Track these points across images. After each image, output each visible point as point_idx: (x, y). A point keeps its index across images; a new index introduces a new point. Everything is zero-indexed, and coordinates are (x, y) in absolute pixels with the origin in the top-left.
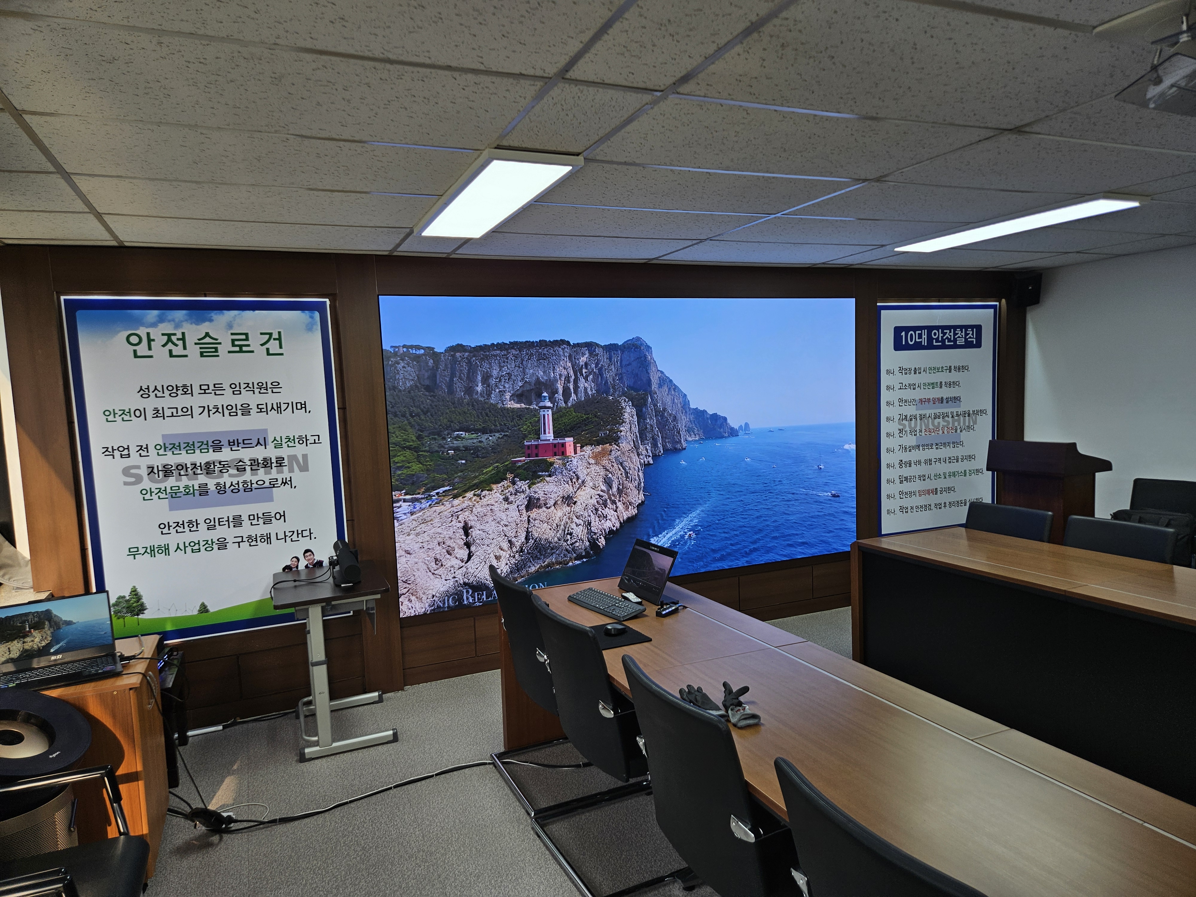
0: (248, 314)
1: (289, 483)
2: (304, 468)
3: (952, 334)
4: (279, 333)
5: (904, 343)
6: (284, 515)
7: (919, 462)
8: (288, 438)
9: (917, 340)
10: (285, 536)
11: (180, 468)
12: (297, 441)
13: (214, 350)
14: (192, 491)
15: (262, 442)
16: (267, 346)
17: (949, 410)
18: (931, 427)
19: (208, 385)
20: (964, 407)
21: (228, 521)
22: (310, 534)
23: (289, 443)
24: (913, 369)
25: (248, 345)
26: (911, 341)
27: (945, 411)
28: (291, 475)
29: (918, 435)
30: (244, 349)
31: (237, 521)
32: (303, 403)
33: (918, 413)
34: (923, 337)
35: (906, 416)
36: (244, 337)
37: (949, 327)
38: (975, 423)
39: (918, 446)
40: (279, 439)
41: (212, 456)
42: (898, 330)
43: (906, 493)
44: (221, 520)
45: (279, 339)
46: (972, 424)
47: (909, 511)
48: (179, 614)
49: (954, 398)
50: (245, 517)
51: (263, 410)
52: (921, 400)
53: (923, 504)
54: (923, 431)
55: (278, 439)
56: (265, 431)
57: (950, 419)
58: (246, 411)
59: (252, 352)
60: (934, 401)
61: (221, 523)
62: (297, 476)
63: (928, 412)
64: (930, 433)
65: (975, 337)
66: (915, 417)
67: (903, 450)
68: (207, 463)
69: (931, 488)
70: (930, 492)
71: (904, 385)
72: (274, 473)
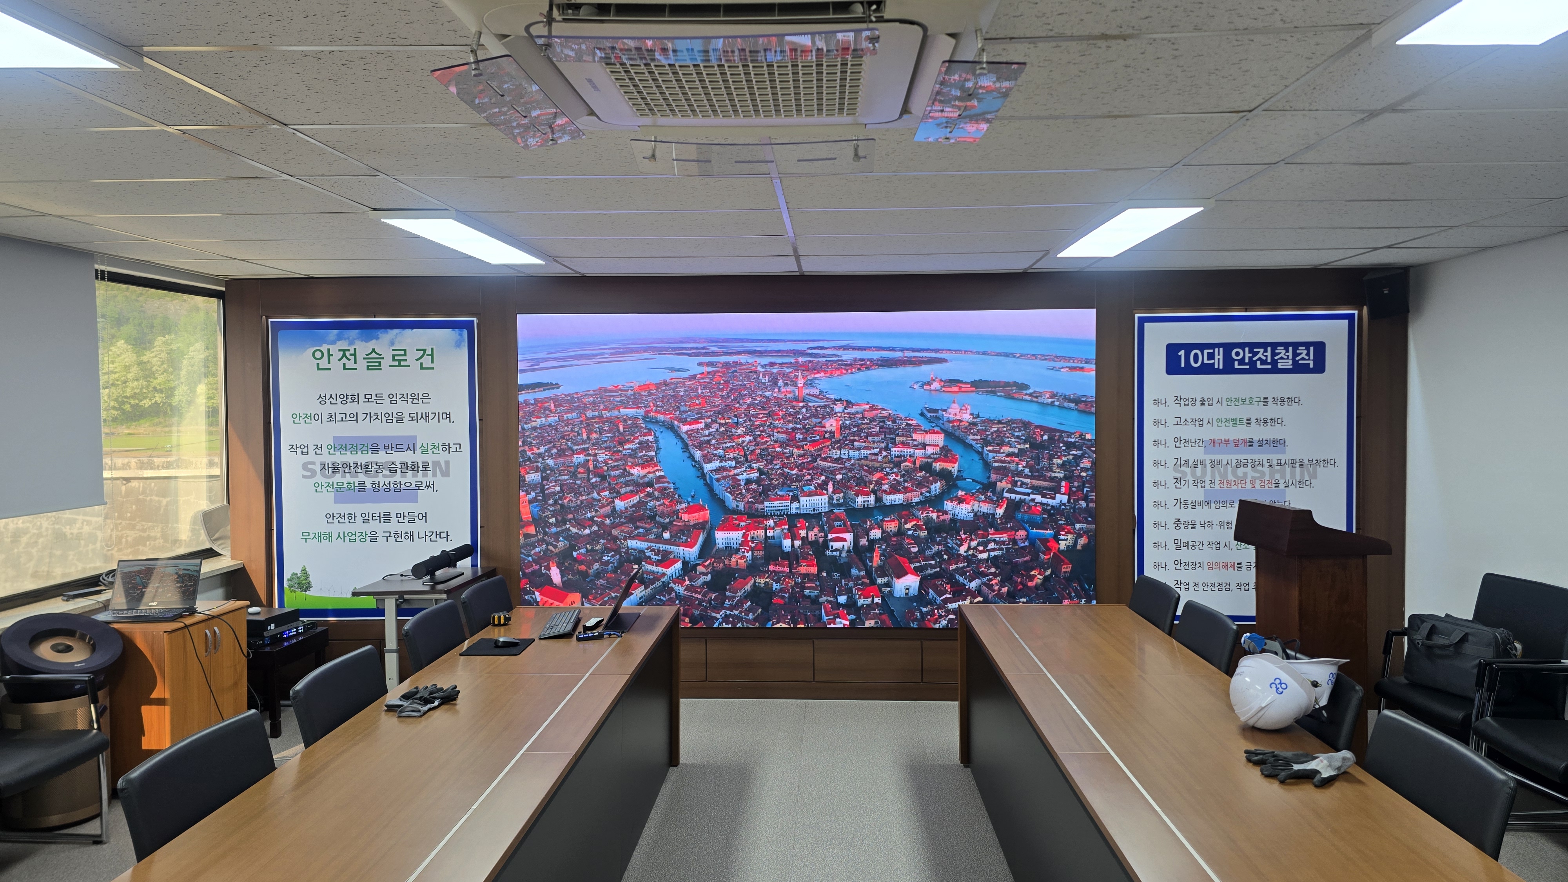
0: (408, 332)
1: (432, 486)
2: (446, 474)
3: (1269, 354)
4: (432, 349)
5: (1183, 365)
6: (426, 517)
7: (1210, 524)
8: (433, 445)
9: (1206, 361)
10: (426, 536)
11: (345, 466)
12: (441, 448)
13: (378, 364)
14: (353, 487)
15: (411, 447)
16: (421, 361)
18: (1230, 477)
19: (371, 395)
20: (1291, 454)
21: (380, 517)
22: (447, 535)
23: (434, 450)
24: (1199, 400)
25: (406, 360)
26: (1196, 361)
27: (1256, 457)
28: (434, 479)
29: (1208, 487)
30: (402, 363)
31: (387, 518)
32: (448, 414)
33: (1208, 458)
34: (1217, 357)
35: (1187, 462)
36: (402, 353)
37: (1264, 345)
39: (1209, 503)
40: (425, 445)
41: (370, 458)
42: (1172, 350)
43: (1186, 564)
44: (373, 516)
45: (432, 355)
46: (1307, 478)
47: (1191, 589)
48: (339, 595)
49: (1274, 440)
50: (393, 515)
51: (414, 419)
52: (1213, 442)
53: (1216, 581)
54: (1217, 482)
56: (415, 437)
57: (1266, 469)
58: (400, 420)
59: (409, 366)
60: (1236, 443)
61: (374, 519)
62: (439, 481)
63: (1225, 458)
64: (1229, 486)
65: (1312, 358)
66: (1203, 463)
67: (1182, 506)
68: (367, 464)
69: (1230, 560)
70: (1229, 566)
71: (1183, 420)
72: (420, 477)
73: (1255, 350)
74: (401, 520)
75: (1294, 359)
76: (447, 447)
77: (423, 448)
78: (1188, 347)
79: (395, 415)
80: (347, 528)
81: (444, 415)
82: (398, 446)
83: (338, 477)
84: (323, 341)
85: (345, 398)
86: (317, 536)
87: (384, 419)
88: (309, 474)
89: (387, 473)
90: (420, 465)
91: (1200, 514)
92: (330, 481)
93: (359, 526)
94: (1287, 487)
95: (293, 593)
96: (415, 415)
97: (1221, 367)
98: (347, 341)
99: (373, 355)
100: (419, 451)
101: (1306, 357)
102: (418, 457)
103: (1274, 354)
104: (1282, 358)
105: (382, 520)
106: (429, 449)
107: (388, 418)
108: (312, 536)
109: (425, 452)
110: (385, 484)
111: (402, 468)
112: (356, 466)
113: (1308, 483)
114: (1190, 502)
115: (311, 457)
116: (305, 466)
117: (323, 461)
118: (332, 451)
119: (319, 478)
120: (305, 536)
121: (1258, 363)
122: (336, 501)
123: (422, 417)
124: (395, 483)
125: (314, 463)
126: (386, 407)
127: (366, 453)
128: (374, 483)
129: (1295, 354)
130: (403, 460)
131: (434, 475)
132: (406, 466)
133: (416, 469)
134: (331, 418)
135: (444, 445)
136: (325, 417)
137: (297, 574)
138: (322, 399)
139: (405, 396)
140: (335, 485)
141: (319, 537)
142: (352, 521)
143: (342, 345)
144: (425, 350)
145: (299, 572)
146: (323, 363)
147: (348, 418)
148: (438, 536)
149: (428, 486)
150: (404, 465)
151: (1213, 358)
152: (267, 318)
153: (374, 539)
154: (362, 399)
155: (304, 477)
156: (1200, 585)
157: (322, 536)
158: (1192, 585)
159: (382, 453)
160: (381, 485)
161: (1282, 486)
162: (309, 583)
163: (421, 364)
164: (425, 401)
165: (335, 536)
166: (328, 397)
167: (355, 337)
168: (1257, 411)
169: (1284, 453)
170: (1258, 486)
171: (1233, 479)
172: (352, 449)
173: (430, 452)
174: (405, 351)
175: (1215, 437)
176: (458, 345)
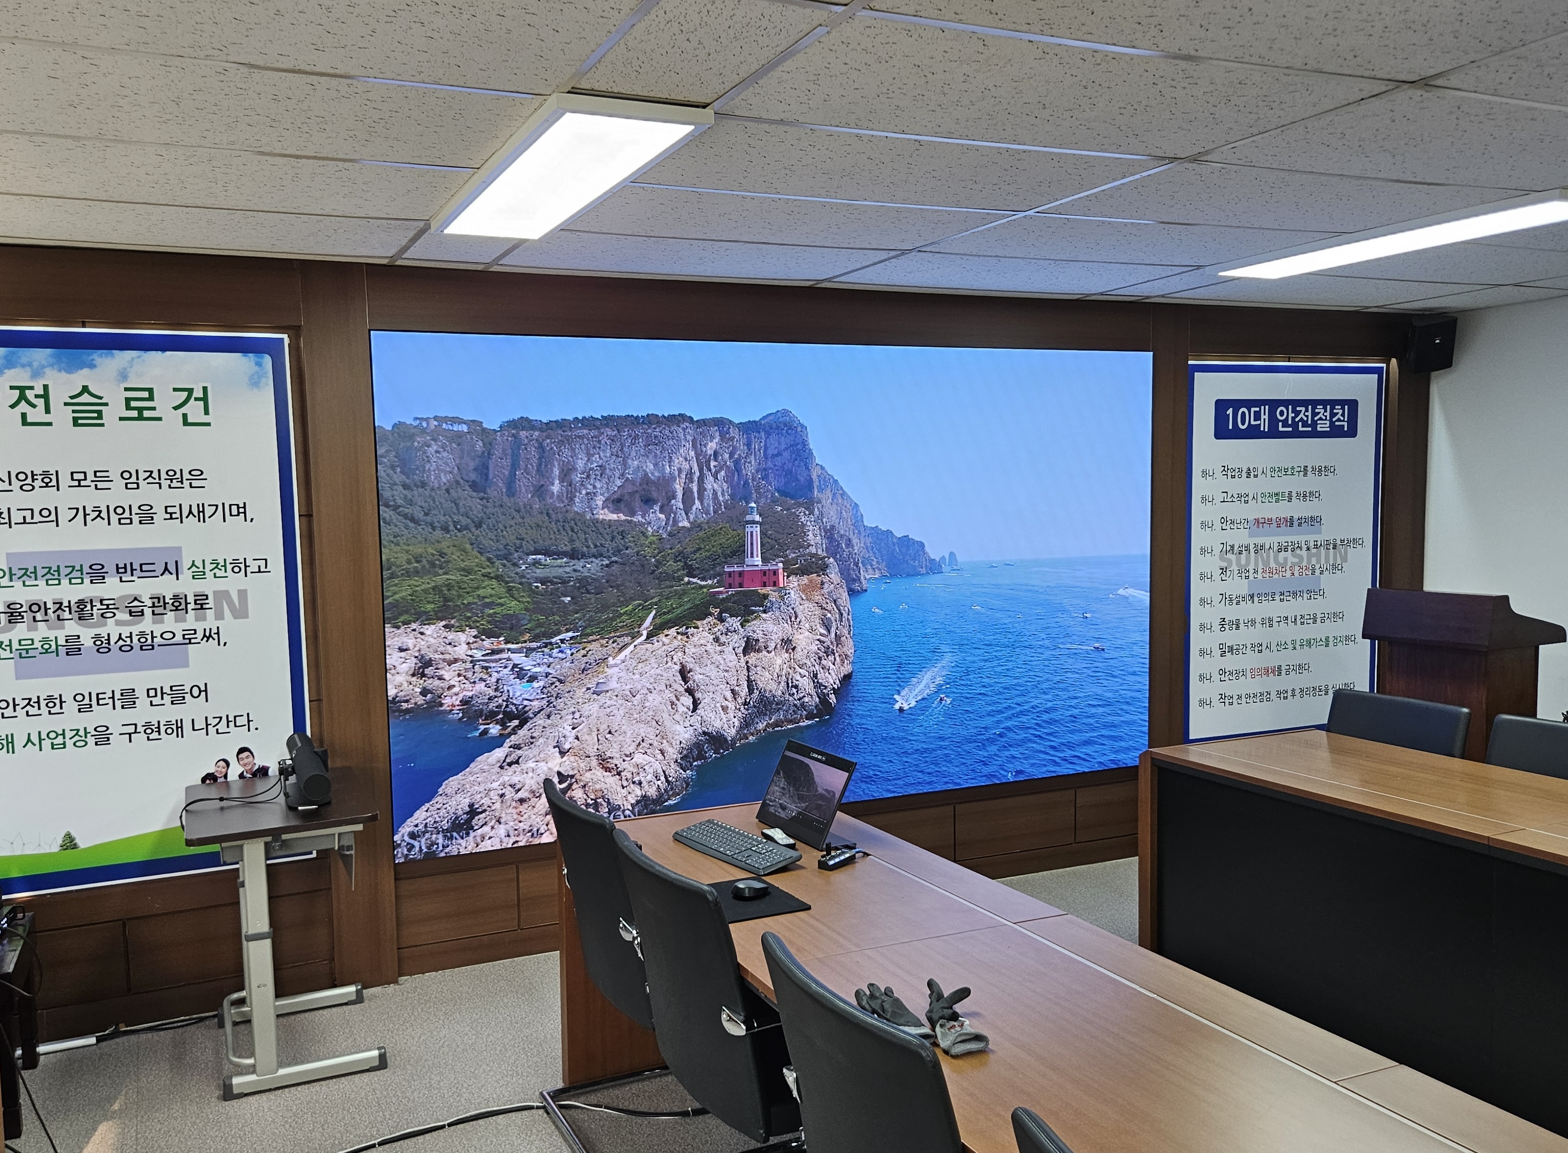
0: (155, 357)
1: (215, 636)
2: (241, 613)
3: (1309, 414)
4: (205, 389)
5: (1231, 427)
6: (206, 691)
7: (1253, 622)
8: (215, 562)
9: (1253, 423)
10: (207, 725)
11: (35, 608)
12: (229, 567)
13: (95, 415)
14: (54, 647)
15: (172, 569)
16: (183, 410)
17: (1302, 538)
18: (1273, 565)
19: (85, 473)
20: (1327, 533)
21: (113, 698)
22: (249, 721)
23: (216, 570)
24: (1245, 470)
25: (154, 409)
26: (1243, 423)
27: (1295, 538)
28: (219, 623)
29: (1251, 577)
30: (146, 414)
31: (128, 699)
32: (241, 505)
33: (1252, 541)
34: (1263, 417)
35: (1232, 547)
36: (146, 394)
37: (1305, 403)
38: (1344, 559)
39: (1252, 596)
40: (200, 565)
41: (87, 590)
42: (1221, 406)
43: (1231, 673)
44: (101, 696)
45: (205, 399)
46: (1339, 562)
47: (1235, 702)
48: (28, 851)
49: (1311, 517)
50: (141, 693)
51: (174, 516)
52: (1257, 521)
53: (1257, 690)
54: (1260, 571)
55: (199, 563)
56: (179, 549)
57: (1304, 553)
58: (147, 517)
59: (160, 419)
60: (1279, 523)
61: (101, 702)
62: (228, 625)
63: (1267, 541)
64: (1271, 575)
65: (1346, 420)
66: (1247, 548)
67: (1227, 602)
68: (81, 602)
69: (1271, 665)
70: (1270, 671)
71: (1230, 495)
72: (191, 620)
73: (1298, 409)
74: (156, 701)
75: (1331, 420)
76: (242, 566)
77: (194, 569)
78: (1237, 404)
79: (135, 510)
80: (45, 723)
81: (234, 508)
83: (20, 630)
85: (31, 479)
87: (114, 518)
89: (125, 616)
90: (191, 599)
91: (1244, 611)
93: (70, 718)
94: (1322, 573)
96: (177, 509)
97: (1266, 430)
98: (28, 369)
99: (86, 398)
100: (186, 574)
101: (1341, 417)
102: (187, 586)
103: (1314, 414)
104: (1321, 419)
105: (118, 704)
106: (207, 570)
107: (122, 514)
109: (199, 574)
110: (120, 638)
111: (154, 606)
112: (60, 608)
114: (1234, 597)
118: (5, 582)
121: (1300, 424)
122: (20, 674)
123: (191, 512)
124: (142, 634)
126: (117, 495)
127: (79, 581)
128: (97, 636)
129: (1333, 415)
130: (157, 592)
131: (219, 616)
132: (162, 603)
133: (183, 606)
135: (236, 562)
139: (155, 475)
140: (15, 645)
142: (57, 709)
143: (18, 375)
144: (190, 391)
147: (37, 518)
148: (232, 724)
149: (207, 637)
150: (158, 602)
151: (1260, 419)
153: (103, 737)
154: (65, 480)
156: (1243, 697)
158: (1235, 698)
159: (112, 581)
160: (113, 640)
161: (1317, 572)
163: (185, 416)
164: (195, 483)
165: (20, 740)
167: (44, 362)
169: (1319, 532)
170: (1296, 574)
171: (1275, 566)
172: (49, 576)
173: (209, 575)
174: (150, 391)
175: (1259, 516)
176: (255, 382)
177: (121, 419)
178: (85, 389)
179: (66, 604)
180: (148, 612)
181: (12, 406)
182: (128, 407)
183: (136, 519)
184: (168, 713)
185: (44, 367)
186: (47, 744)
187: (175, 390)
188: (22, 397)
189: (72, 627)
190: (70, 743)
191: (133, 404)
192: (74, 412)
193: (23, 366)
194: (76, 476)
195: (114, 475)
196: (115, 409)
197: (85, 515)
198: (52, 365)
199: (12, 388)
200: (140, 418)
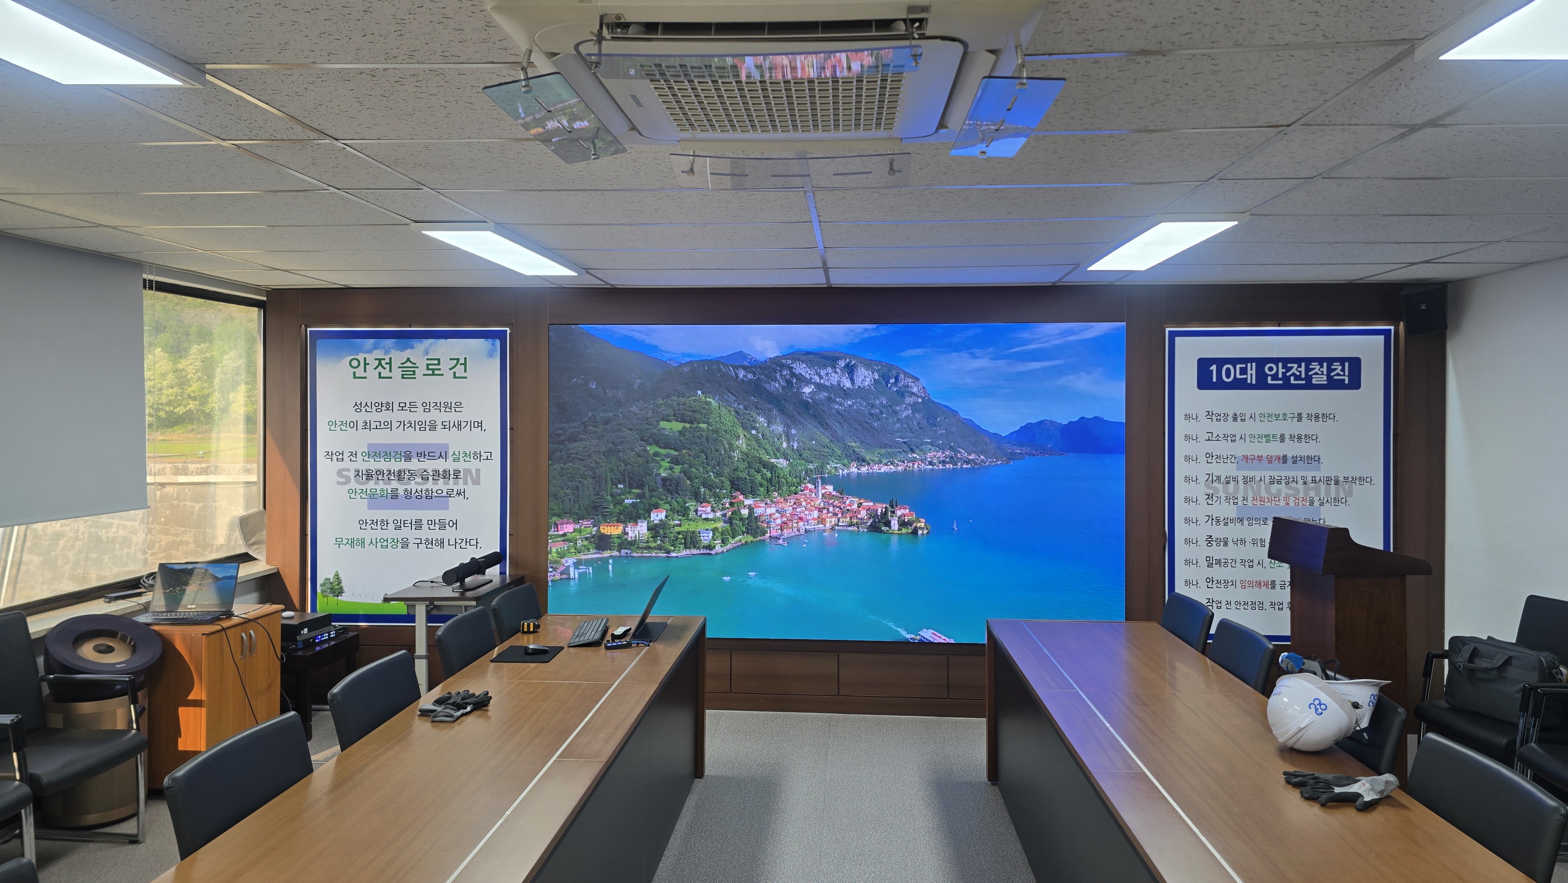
0: (442, 342)
1: (463, 494)
2: (477, 482)
3: (1303, 369)
4: (465, 359)
5: (1214, 380)
6: (456, 524)
7: (1243, 542)
8: (465, 453)
9: (1238, 376)
10: (456, 543)
11: (378, 473)
12: (472, 456)
13: (412, 373)
14: (386, 494)
15: (444, 456)
16: (454, 370)
17: (1299, 474)
19: (405, 403)
20: (1326, 470)
21: (411, 523)
22: (477, 543)
23: (465, 457)
24: (1231, 415)
25: (440, 369)
26: (1228, 376)
27: (1290, 474)
28: (465, 487)
29: (1240, 503)
30: (436, 372)
31: (418, 524)
33: (1240, 474)
34: (1249, 372)
35: (1219, 478)
37: (1298, 361)
38: (1350, 493)
39: (1241, 520)
41: (403, 465)
42: (1204, 365)
44: (405, 522)
45: (465, 364)
46: (1342, 495)
47: (1224, 607)
48: (368, 601)
49: (1308, 457)
50: (424, 522)
52: (1246, 458)
53: (1249, 599)
54: (1250, 499)
55: (457, 454)
56: (447, 446)
57: (1300, 486)
58: (433, 427)
59: (442, 375)
60: (1270, 460)
61: (405, 525)
62: (470, 488)
63: (1258, 475)
64: (1262, 503)
65: (1347, 373)
66: (1235, 480)
67: (1214, 523)
68: (400, 471)
69: (1264, 579)
70: (1262, 584)
71: (1215, 435)
72: (451, 484)
73: (1289, 365)
74: (432, 527)
75: (1328, 375)
76: (478, 455)
77: (454, 456)
78: (1220, 362)
79: (428, 423)
80: (379, 534)
81: (476, 424)
82: (430, 454)
83: (371, 484)
84: (360, 350)
85: (381, 406)
86: (350, 542)
87: (418, 427)
88: (344, 480)
89: (418, 480)
90: (452, 473)
91: (1233, 531)
92: (364, 487)
93: (391, 533)
94: (1322, 504)
95: (326, 598)
96: (448, 423)
97: (1254, 382)
98: (383, 350)
99: (408, 364)
100: (450, 459)
101: (1341, 373)
102: (449, 465)
103: (1308, 370)
104: (1316, 374)
105: (414, 527)
106: (461, 457)
107: (421, 426)
108: (345, 541)
109: (457, 460)
110: (417, 491)
111: (433, 475)
112: (389, 474)
113: (1343, 501)
114: (1222, 519)
115: (347, 463)
116: (340, 473)
117: (357, 467)
118: (366, 458)
119: (353, 485)
120: (339, 542)
121: (1292, 378)
122: (370, 508)
123: (454, 425)
124: (427, 490)
125: (348, 470)
126: (419, 415)
127: (399, 460)
128: (406, 490)
129: (1330, 370)
130: (436, 467)
131: (466, 483)
132: (437, 474)
133: (448, 476)
134: (367, 425)
135: (475, 453)
136: (360, 425)
137: (329, 579)
138: (358, 407)
139: (438, 405)
140: (369, 492)
141: (352, 543)
142: (385, 527)
143: (378, 353)
144: (458, 360)
145: (331, 577)
146: (360, 372)
147: (383, 426)
148: (468, 544)
149: (459, 494)
150: (436, 473)
151: (1246, 374)
152: (306, 327)
153: (405, 545)
154: (396, 407)
155: (339, 483)
156: (1233, 603)
157: (355, 542)
158: (1224, 603)
159: (415, 460)
160: (413, 492)
161: (1317, 504)
162: (341, 588)
163: (455, 373)
164: (457, 409)
165: (367, 542)
166: (363, 405)
167: (391, 346)
168: (1291, 427)
169: (1319, 469)
170: (1292, 504)
171: (1266, 496)
172: (386, 457)
173: (462, 460)
174: (439, 360)
175: (1249, 453)
176: (490, 355)
177: (424, 375)
178: (408, 360)
179: (392, 471)
180: (431, 478)
181: (375, 369)
182: (428, 369)
183: (428, 428)
184: (437, 534)
185: (391, 348)
186: (379, 545)
187: (451, 359)
188: (380, 364)
189: (395, 484)
190: (390, 545)
191: (430, 367)
192: (402, 371)
193: (381, 348)
194: (401, 405)
195: (419, 405)
196: (421, 370)
197: (404, 425)
198: (394, 348)
199: (376, 359)
200: (433, 374)
